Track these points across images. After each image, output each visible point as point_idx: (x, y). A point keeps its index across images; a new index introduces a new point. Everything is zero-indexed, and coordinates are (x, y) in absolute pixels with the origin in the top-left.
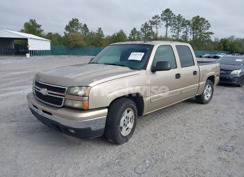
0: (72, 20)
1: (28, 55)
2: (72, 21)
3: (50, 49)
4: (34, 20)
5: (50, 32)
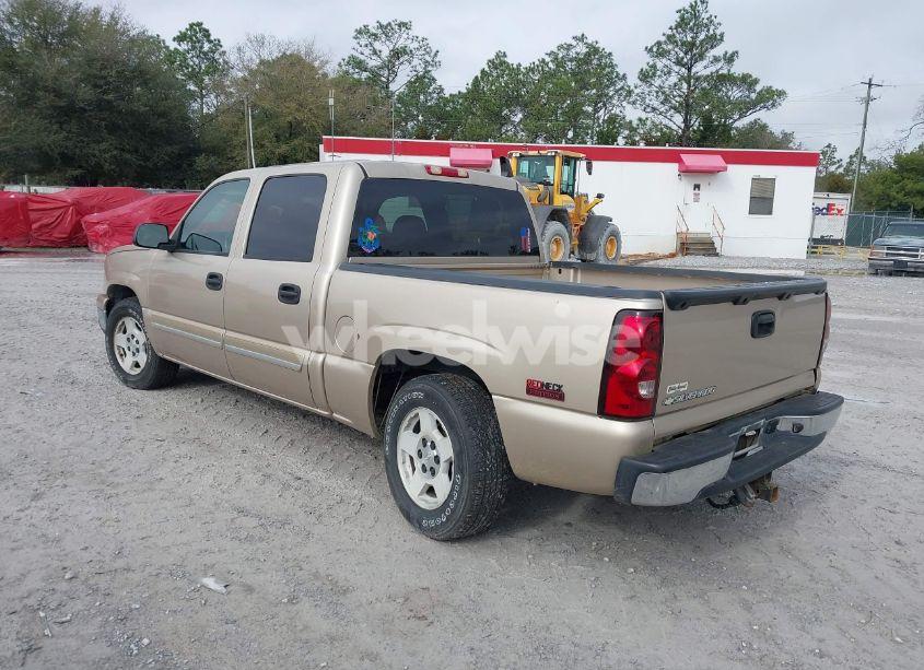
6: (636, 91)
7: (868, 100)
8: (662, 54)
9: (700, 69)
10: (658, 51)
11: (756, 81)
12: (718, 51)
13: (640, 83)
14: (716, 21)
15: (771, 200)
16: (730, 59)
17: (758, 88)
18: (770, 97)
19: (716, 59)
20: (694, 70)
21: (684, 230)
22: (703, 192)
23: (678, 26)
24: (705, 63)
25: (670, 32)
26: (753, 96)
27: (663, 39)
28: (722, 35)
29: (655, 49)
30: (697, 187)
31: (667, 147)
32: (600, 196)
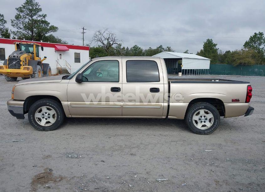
0: (254, 34)
1: (180, 74)
2: (253, 36)
3: (209, 68)
4: (211, 40)
5: (228, 51)
6: (15, 22)
7: (83, 33)
8: (22, 11)
9: (34, 18)
10: (20, 10)
11: (49, 23)
12: (40, 13)
13: (15, 19)
14: (39, 4)
15: (80, 59)
16: (44, 16)
17: (50, 25)
18: (54, 29)
19: (40, 16)
20: (33, 18)
21: (60, 67)
22: (62, 56)
23: (26, 3)
24: (36, 16)
25: (24, 5)
26: (48, 27)
27: (22, 6)
28: (41, 9)
29: (19, 9)
30: (60, 55)
31: (49, 43)
32: (45, 57)
